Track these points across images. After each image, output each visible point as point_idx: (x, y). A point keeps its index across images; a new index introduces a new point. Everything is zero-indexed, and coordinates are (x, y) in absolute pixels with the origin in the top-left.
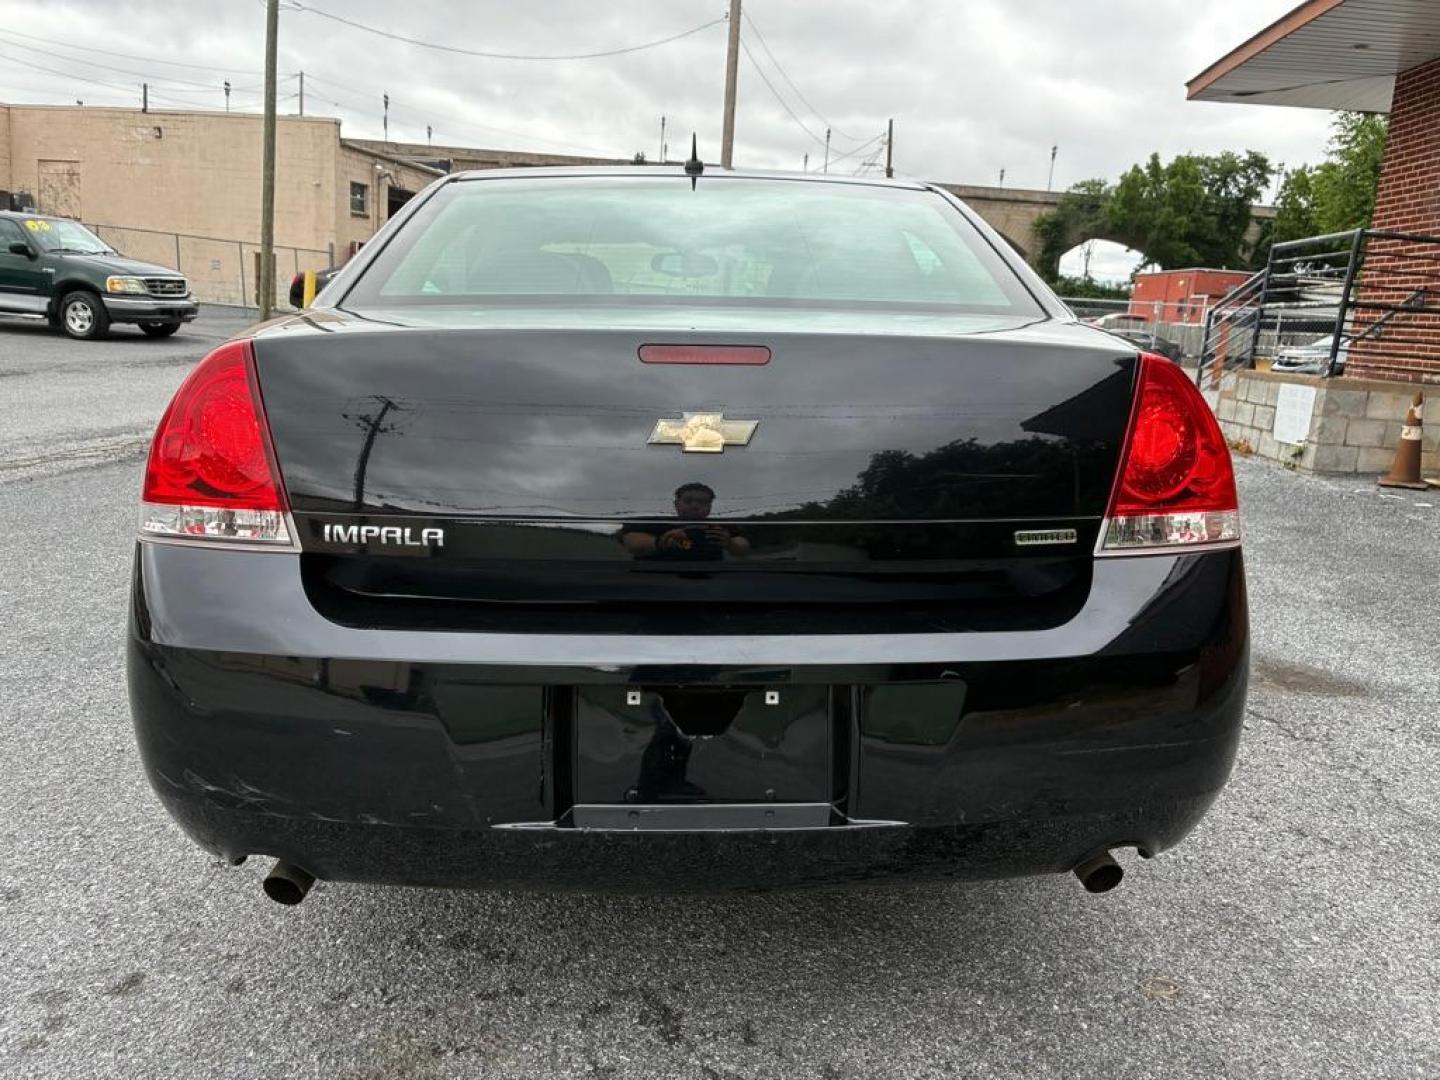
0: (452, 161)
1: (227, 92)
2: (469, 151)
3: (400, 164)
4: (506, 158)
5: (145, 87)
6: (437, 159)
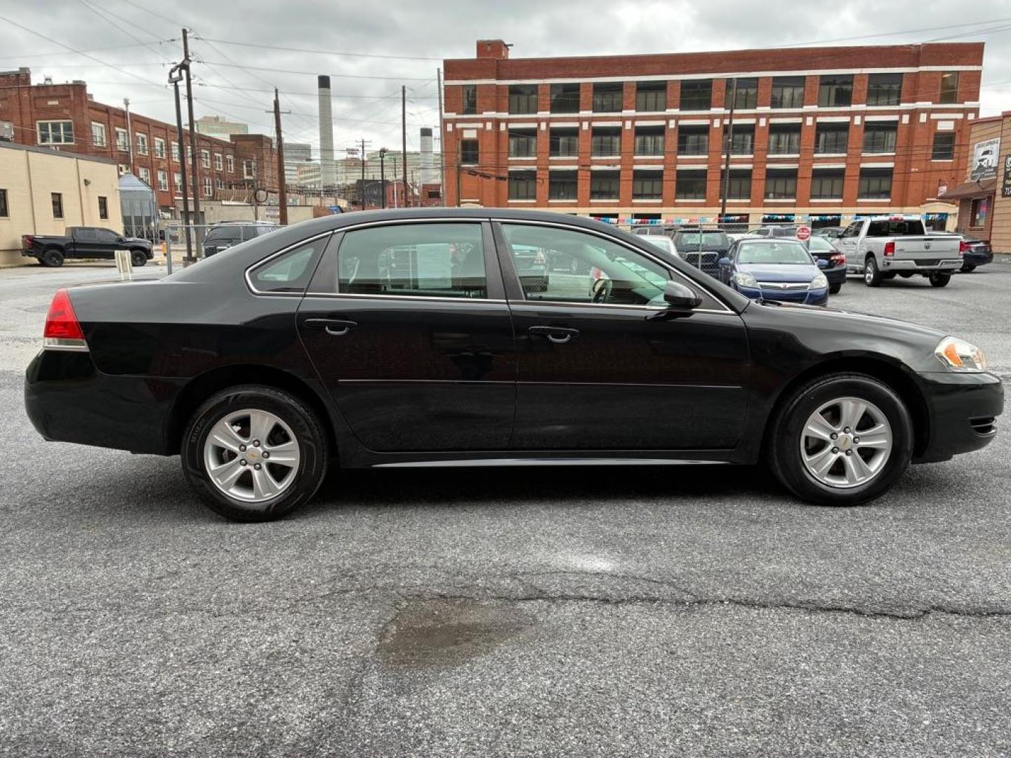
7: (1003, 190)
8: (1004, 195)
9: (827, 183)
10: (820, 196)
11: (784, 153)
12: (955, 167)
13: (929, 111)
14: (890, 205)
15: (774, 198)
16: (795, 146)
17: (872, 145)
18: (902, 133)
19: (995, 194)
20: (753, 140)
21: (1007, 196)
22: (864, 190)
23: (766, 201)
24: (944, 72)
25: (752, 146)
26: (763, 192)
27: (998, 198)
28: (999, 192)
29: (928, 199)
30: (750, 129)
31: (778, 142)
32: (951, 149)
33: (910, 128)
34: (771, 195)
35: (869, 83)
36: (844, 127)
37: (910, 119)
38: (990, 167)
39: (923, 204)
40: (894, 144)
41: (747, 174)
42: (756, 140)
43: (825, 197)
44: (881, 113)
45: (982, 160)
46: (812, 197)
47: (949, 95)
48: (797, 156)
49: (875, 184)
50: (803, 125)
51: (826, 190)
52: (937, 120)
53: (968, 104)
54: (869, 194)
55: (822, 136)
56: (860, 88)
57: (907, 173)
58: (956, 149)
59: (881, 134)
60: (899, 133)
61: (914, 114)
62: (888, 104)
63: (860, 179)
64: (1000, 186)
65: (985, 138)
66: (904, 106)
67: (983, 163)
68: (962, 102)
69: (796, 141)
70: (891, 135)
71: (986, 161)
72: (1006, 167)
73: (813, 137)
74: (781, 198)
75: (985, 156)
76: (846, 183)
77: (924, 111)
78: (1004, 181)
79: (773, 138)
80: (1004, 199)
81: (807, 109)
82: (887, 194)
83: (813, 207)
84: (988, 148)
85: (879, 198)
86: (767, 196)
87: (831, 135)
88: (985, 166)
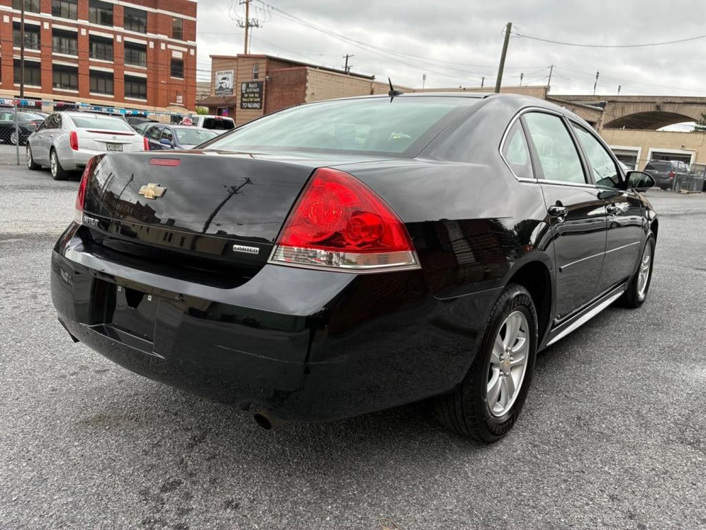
0: (607, 102)
1: (522, 77)
2: (639, 97)
3: (575, 105)
4: (660, 99)
5: (483, 79)
6: (599, 102)
7: (241, 104)
8: (242, 107)
9: (101, 82)
10: (97, 91)
11: (66, 53)
12: (185, 84)
13: (167, 43)
14: (147, 104)
15: (61, 88)
16: (74, 48)
17: (131, 59)
18: (150, 54)
19: (236, 106)
20: (39, 38)
21: (244, 108)
22: (129, 91)
23: (54, 89)
24: (174, 17)
25: (39, 42)
26: (52, 82)
27: (238, 109)
28: (238, 105)
29: (171, 103)
30: (37, 29)
31: (60, 43)
32: (182, 71)
33: (155, 52)
34: (58, 85)
35: (124, 13)
36: (110, 42)
37: (155, 45)
38: (228, 88)
39: (168, 106)
40: (145, 60)
41: (36, 66)
42: (42, 39)
43: (101, 92)
44: (135, 37)
45: (222, 83)
46: (91, 91)
47: (177, 34)
48: (77, 57)
49: (135, 88)
50: (79, 34)
51: (101, 88)
52: (172, 50)
53: (190, 43)
54: (132, 94)
55: (94, 46)
56: (118, 15)
57: (156, 82)
58: (185, 71)
59: (136, 52)
60: (148, 54)
61: (157, 42)
62: (139, 31)
63: (125, 83)
64: (239, 102)
65: (223, 68)
66: (150, 35)
67: (222, 85)
68: (186, 40)
69: (74, 45)
70: (143, 54)
71: (225, 84)
72: (242, 90)
73: (88, 45)
74: (66, 88)
75: (223, 81)
76: (115, 83)
77: (164, 41)
78: (241, 99)
79: (56, 40)
80: (242, 110)
81: (80, 22)
82: (144, 96)
83: (92, 98)
84: (225, 76)
85: (139, 98)
86: (55, 85)
87: (100, 46)
88: (224, 87)
